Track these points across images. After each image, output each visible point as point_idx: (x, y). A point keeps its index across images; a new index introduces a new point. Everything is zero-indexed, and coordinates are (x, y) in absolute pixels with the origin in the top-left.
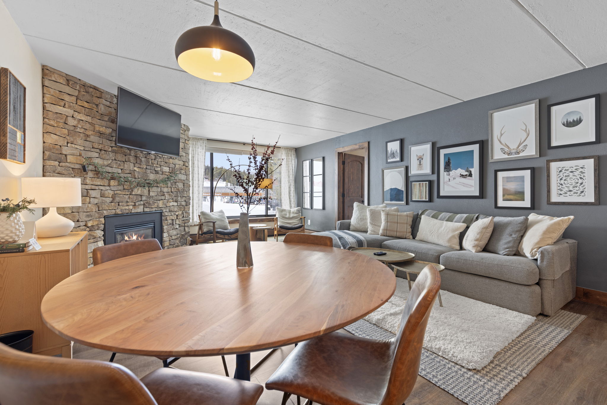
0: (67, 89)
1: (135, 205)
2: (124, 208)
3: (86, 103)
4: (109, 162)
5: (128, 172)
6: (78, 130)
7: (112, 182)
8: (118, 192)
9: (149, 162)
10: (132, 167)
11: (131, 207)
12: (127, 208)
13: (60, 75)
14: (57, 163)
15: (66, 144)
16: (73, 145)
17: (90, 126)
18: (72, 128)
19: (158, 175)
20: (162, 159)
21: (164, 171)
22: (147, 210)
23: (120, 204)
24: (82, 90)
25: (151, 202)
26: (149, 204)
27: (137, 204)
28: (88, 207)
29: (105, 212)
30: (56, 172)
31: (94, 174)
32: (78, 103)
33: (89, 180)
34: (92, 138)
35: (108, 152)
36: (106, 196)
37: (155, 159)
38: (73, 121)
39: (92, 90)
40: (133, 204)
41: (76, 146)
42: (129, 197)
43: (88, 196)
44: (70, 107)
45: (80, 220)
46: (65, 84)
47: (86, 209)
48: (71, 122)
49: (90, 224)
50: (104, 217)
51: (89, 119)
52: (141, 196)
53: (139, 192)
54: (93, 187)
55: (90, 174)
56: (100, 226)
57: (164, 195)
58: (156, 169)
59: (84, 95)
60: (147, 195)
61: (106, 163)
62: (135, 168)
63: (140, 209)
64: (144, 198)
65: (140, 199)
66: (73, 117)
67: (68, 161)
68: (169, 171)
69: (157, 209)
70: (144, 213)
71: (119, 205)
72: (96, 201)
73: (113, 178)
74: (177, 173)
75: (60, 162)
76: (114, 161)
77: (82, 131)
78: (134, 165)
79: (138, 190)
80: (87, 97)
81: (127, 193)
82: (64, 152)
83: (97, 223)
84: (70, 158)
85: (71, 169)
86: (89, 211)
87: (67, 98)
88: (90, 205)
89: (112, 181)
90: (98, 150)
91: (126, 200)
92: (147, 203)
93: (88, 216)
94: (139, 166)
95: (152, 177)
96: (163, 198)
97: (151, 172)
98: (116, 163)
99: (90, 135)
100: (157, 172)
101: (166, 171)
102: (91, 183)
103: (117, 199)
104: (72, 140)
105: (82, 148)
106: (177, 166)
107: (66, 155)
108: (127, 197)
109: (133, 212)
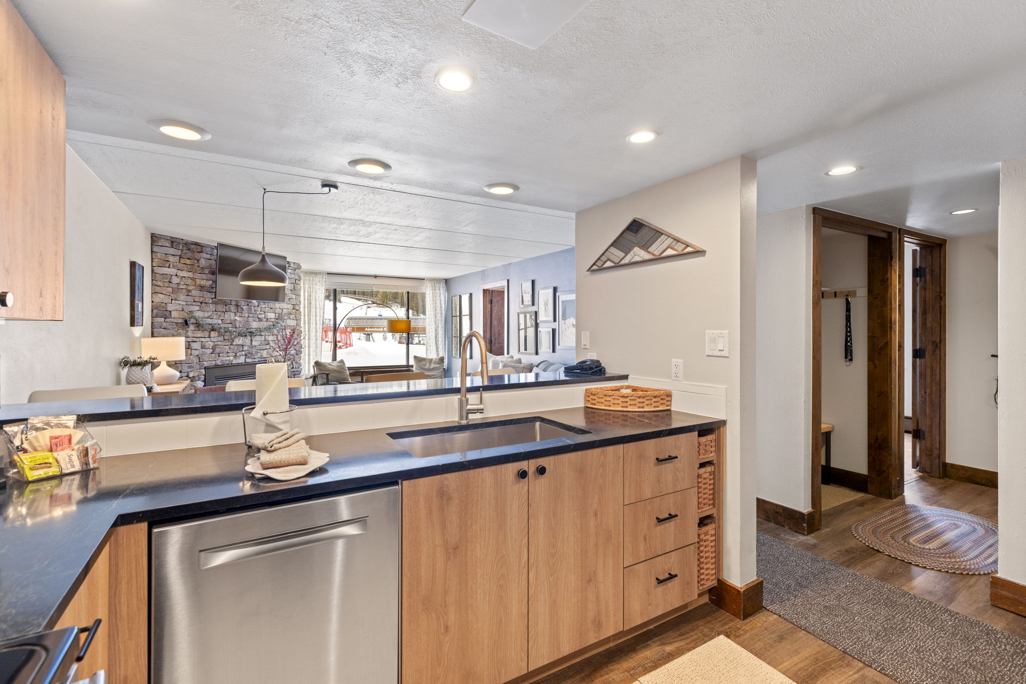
0: (172, 251)
1: (236, 356)
2: (224, 359)
3: (187, 260)
4: (210, 314)
5: (229, 322)
6: (181, 287)
7: (213, 334)
8: (219, 343)
9: (251, 310)
10: (232, 317)
11: (232, 358)
12: (227, 358)
13: (165, 239)
14: (163, 319)
15: (170, 301)
16: (177, 301)
17: (192, 281)
18: (176, 286)
19: (262, 323)
20: (267, 305)
21: (269, 317)
22: (248, 360)
23: (221, 355)
24: (184, 249)
25: (253, 353)
26: (252, 354)
27: (238, 354)
28: (190, 358)
29: (205, 363)
30: (162, 327)
31: (195, 327)
32: (181, 262)
33: (191, 333)
34: (194, 293)
35: (208, 304)
36: (207, 347)
37: (258, 306)
38: (177, 279)
39: (193, 246)
40: (234, 354)
41: (179, 302)
42: (230, 348)
43: (190, 348)
44: (174, 266)
45: (183, 371)
46: (170, 246)
47: (188, 361)
48: (175, 280)
49: (191, 375)
50: (205, 368)
51: (190, 275)
52: (243, 345)
53: (240, 342)
54: (195, 339)
55: (192, 327)
56: (200, 377)
57: (268, 344)
58: (259, 317)
59: (186, 253)
60: (249, 344)
61: (206, 315)
62: (236, 318)
63: (241, 360)
64: (246, 348)
65: (241, 349)
66: (176, 275)
67: (172, 316)
68: (274, 317)
69: (260, 360)
70: (246, 364)
71: (219, 356)
72: (197, 353)
73: (213, 330)
74: (285, 318)
75: (165, 318)
76: (215, 312)
77: (184, 287)
78: (235, 314)
79: (239, 340)
80: (189, 254)
81: (227, 344)
82: (169, 309)
83: (197, 374)
84: (174, 314)
85: (175, 324)
86: (190, 362)
87: (171, 259)
88: (191, 357)
89: (212, 332)
90: (199, 303)
91: (226, 351)
92: (249, 353)
93: (189, 367)
94: (240, 315)
95: (255, 325)
96: (268, 347)
97: (254, 321)
98: (217, 314)
99: (191, 290)
100: (260, 320)
101: (271, 317)
102: (193, 335)
103: (218, 350)
104: (176, 297)
105: (184, 303)
106: (285, 311)
107: (170, 312)
108: (227, 347)
109: (234, 362)
